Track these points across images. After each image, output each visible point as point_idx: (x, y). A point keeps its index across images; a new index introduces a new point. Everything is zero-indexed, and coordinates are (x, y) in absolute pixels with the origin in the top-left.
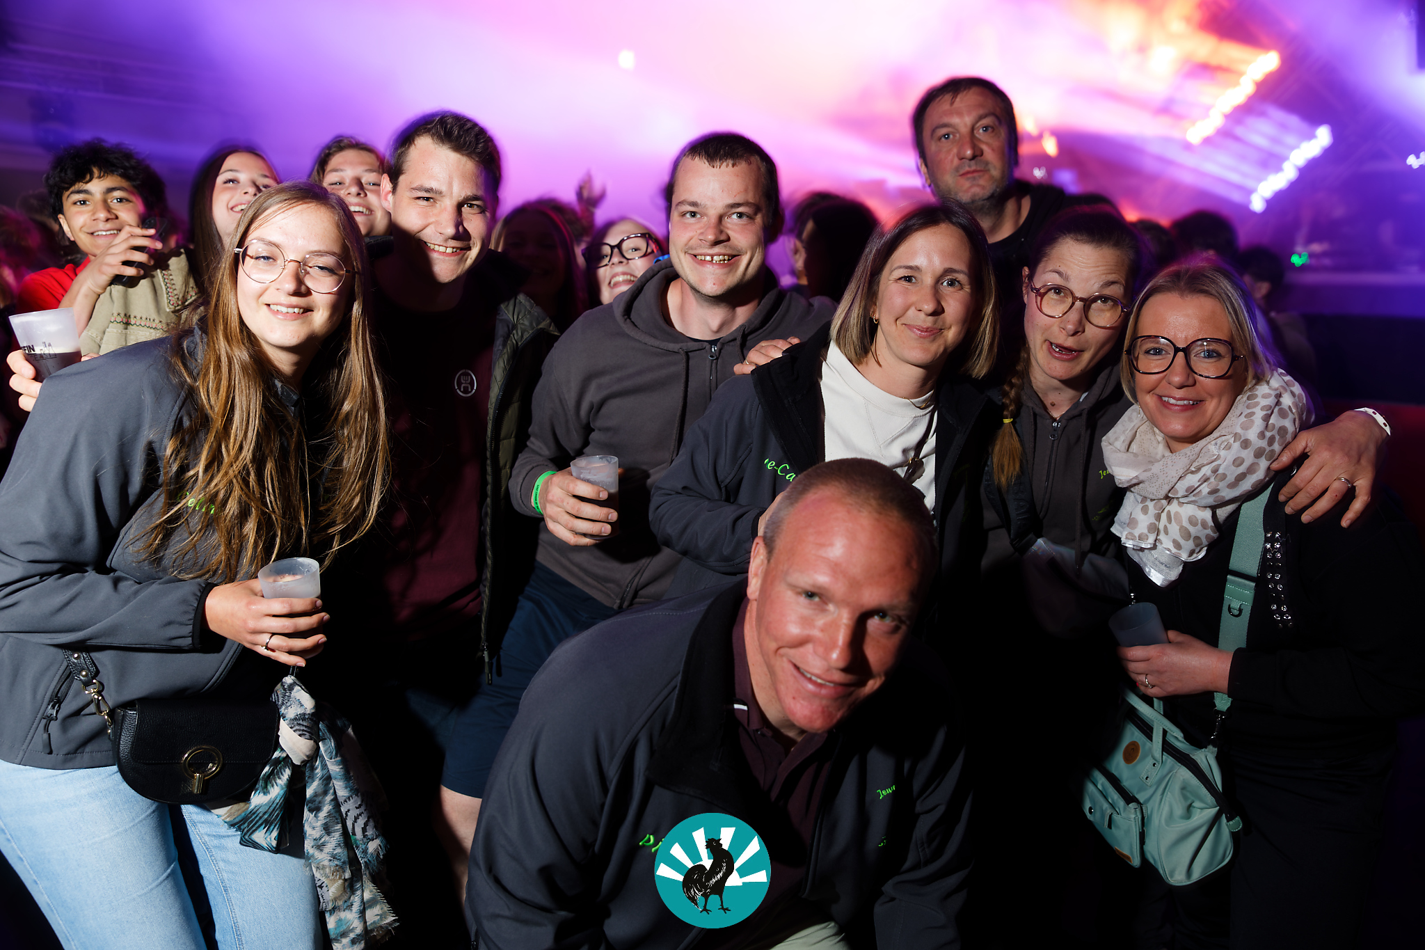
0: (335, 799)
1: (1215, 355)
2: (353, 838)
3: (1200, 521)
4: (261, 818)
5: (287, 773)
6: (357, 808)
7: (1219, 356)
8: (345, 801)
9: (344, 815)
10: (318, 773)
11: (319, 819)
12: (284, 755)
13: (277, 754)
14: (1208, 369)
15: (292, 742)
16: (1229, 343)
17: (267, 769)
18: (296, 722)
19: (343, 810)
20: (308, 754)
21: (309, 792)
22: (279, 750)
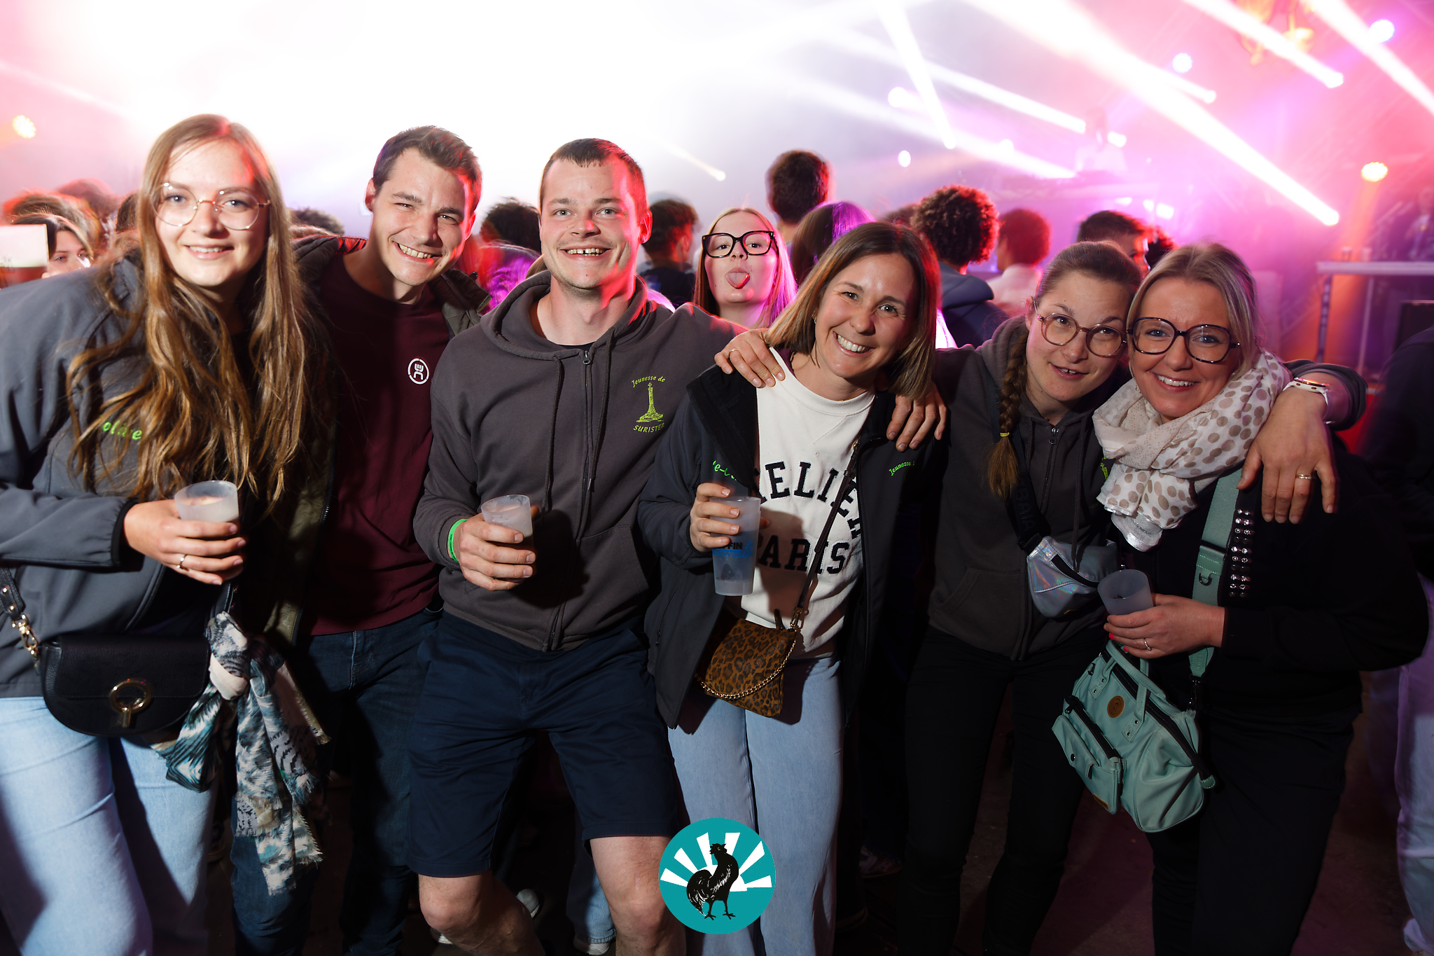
0: (265, 735)
1: (1213, 340)
2: (282, 772)
3: (1177, 492)
4: (186, 750)
5: (215, 709)
6: (286, 744)
7: (1216, 341)
8: (274, 737)
9: (273, 751)
10: (249, 709)
11: (251, 753)
12: (214, 691)
13: (208, 690)
14: (1205, 353)
15: (223, 679)
16: (1228, 331)
17: (196, 705)
18: (226, 659)
19: (273, 745)
20: (238, 690)
21: (241, 727)
22: (209, 686)
